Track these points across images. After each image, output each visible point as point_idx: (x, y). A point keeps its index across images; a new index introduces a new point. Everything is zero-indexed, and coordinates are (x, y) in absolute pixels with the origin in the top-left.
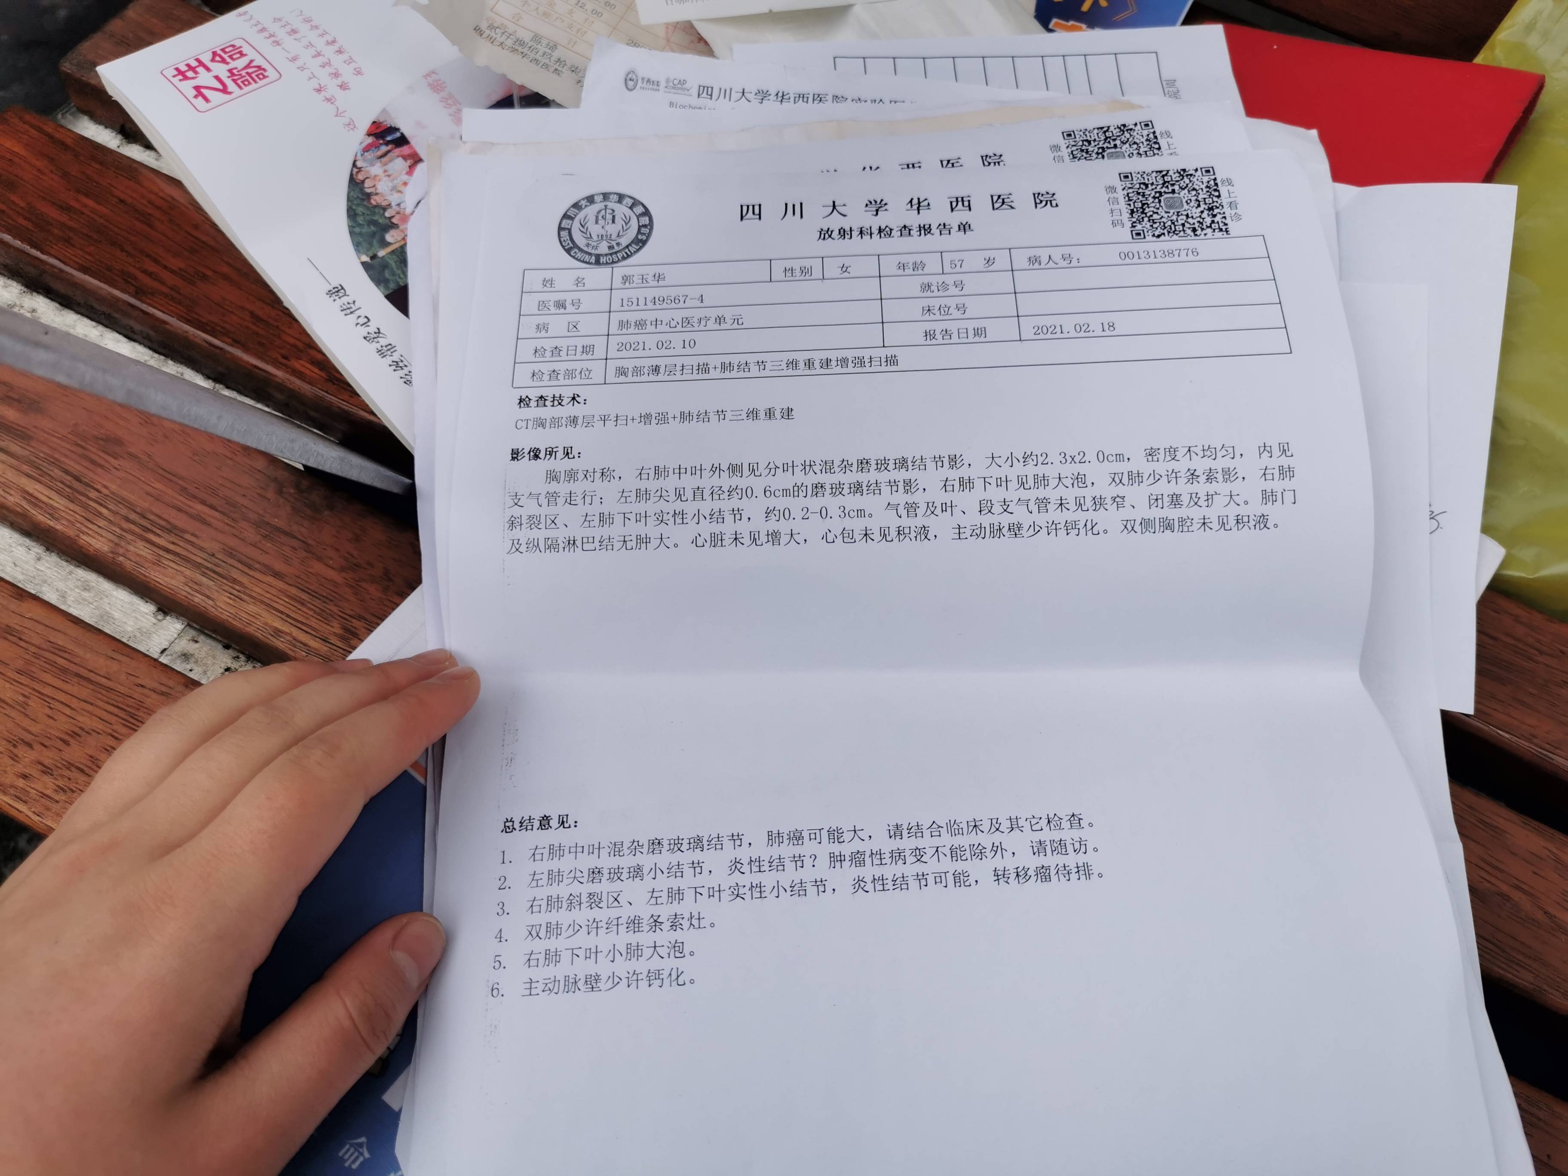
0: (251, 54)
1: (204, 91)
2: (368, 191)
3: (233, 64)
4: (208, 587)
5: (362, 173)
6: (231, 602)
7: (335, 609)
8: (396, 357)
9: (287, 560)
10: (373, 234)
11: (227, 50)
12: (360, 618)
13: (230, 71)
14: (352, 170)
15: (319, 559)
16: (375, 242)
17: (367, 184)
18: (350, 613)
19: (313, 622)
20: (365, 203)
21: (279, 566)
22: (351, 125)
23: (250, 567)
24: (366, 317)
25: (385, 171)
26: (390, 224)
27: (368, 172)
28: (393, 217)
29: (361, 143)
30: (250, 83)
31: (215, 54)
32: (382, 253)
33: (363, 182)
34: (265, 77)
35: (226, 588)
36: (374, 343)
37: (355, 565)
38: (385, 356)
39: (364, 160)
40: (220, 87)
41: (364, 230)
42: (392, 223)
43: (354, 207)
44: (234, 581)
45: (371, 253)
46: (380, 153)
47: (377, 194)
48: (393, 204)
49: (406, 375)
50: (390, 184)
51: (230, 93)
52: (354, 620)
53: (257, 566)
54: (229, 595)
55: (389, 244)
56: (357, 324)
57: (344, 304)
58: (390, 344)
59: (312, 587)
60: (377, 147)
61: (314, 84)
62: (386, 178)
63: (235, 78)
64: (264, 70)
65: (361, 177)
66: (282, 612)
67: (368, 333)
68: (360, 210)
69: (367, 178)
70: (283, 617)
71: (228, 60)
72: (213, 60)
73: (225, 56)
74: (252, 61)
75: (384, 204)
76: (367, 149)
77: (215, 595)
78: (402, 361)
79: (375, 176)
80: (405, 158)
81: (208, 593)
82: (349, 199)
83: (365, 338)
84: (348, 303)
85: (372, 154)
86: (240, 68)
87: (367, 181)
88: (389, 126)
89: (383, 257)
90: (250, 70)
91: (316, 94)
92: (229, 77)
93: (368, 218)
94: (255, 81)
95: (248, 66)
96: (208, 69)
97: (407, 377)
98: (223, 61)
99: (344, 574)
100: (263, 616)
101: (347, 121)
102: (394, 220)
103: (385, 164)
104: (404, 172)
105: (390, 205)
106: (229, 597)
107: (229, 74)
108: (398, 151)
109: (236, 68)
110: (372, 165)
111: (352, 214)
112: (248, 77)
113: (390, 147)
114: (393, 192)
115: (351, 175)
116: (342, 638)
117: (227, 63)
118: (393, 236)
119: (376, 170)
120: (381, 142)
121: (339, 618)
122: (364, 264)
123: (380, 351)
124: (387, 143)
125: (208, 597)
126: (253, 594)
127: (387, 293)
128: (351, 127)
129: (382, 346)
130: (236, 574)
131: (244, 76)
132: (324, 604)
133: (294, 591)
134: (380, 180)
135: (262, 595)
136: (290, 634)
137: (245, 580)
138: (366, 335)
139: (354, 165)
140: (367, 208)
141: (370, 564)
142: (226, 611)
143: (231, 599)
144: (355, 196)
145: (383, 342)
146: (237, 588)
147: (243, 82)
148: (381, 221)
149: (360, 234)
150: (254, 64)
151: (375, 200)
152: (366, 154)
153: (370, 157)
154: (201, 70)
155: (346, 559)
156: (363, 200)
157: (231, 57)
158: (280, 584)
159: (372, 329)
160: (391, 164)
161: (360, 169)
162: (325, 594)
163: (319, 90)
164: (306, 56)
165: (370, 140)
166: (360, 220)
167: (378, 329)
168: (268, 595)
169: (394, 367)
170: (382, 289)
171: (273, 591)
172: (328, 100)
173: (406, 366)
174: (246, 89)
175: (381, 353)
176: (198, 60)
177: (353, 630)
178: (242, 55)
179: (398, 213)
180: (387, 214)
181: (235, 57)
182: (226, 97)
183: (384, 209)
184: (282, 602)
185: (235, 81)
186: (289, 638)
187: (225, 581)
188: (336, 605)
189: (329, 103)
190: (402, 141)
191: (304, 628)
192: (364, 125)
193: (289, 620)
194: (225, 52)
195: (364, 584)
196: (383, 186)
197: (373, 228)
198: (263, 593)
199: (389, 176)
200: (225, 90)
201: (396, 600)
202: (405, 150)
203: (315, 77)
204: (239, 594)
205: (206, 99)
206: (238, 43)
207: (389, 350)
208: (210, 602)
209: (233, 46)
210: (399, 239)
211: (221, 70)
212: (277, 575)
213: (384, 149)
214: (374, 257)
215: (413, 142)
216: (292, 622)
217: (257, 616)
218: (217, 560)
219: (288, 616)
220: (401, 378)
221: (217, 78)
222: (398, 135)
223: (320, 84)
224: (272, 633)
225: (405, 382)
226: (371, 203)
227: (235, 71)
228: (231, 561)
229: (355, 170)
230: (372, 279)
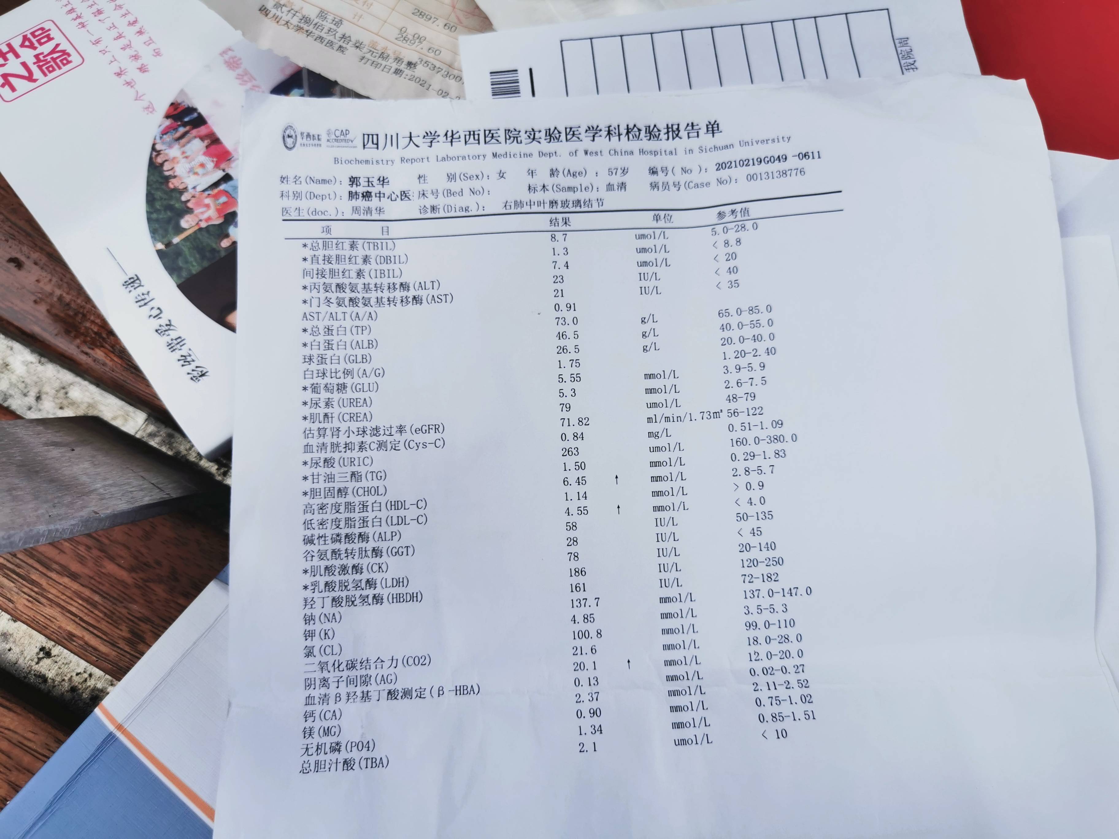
0: (58, 37)
1: (12, 80)
2: (167, 174)
3: (40, 49)
4: (10, 590)
5: (161, 156)
6: (30, 605)
7: (124, 611)
8: (184, 352)
9: (82, 560)
10: (169, 221)
11: (37, 33)
12: (147, 620)
13: (37, 56)
14: (151, 154)
15: (112, 559)
16: (170, 229)
17: (166, 167)
18: (139, 615)
19: (103, 626)
20: (164, 187)
21: (75, 567)
22: (150, 108)
23: (48, 568)
24: (159, 308)
25: (183, 153)
26: (185, 208)
27: (167, 155)
28: (188, 201)
29: (160, 126)
30: (54, 70)
31: (25, 38)
32: (176, 240)
33: (162, 165)
34: (69, 62)
35: (26, 590)
36: (165, 336)
37: (145, 564)
38: (174, 350)
39: (163, 143)
40: (26, 74)
41: (161, 216)
42: (188, 208)
43: (153, 192)
44: (33, 582)
45: (166, 241)
46: (178, 135)
47: (175, 177)
48: (190, 187)
49: (193, 370)
50: (188, 166)
51: (35, 81)
52: (141, 623)
53: (55, 566)
54: (27, 597)
55: (184, 230)
56: (150, 316)
57: (139, 295)
58: (180, 337)
59: (104, 588)
60: (176, 129)
61: (115, 68)
62: (185, 160)
63: (41, 64)
64: (69, 55)
65: (159, 160)
66: (75, 615)
67: (160, 326)
68: (158, 194)
69: (166, 161)
70: (77, 620)
71: (36, 44)
72: (22, 45)
73: (34, 40)
74: (57, 45)
75: (181, 187)
76: (165, 132)
77: (15, 598)
78: (190, 356)
79: (174, 158)
80: (202, 138)
81: (9, 596)
82: (149, 184)
83: (157, 331)
84: (143, 294)
85: (171, 137)
86: (46, 53)
87: (166, 164)
88: (186, 106)
89: (178, 243)
90: (55, 55)
91: (116, 78)
92: (34, 63)
93: (165, 203)
94: (60, 68)
95: (53, 51)
96: (17, 56)
97: (194, 372)
98: (32, 47)
99: (134, 575)
100: (58, 619)
101: (145, 104)
102: (190, 205)
103: (184, 146)
104: (202, 152)
105: (186, 189)
106: (28, 600)
107: (35, 60)
108: (195, 132)
109: (42, 53)
110: (170, 146)
111: (150, 199)
112: (52, 63)
113: (188, 128)
114: (191, 174)
115: (151, 159)
116: (129, 642)
117: (35, 48)
118: (187, 221)
119: (174, 152)
120: (179, 123)
121: (127, 621)
122: (159, 252)
123: (170, 344)
124: (185, 125)
125: (10, 600)
126: (50, 596)
127: (180, 282)
128: (150, 110)
129: (172, 340)
130: (35, 576)
131: (49, 62)
132: (114, 606)
133: (87, 593)
134: (178, 163)
135: (58, 597)
136: (82, 639)
137: (43, 582)
138: (158, 328)
139: (153, 148)
140: (166, 193)
141: (159, 563)
142: (25, 614)
143: (29, 601)
144: (155, 180)
145: (173, 334)
146: (36, 589)
147: (47, 68)
148: (177, 205)
149: (157, 220)
150: (58, 49)
151: (173, 184)
152: (165, 136)
153: (168, 139)
154: (10, 56)
155: (136, 558)
156: (162, 183)
157: (39, 41)
158: (75, 586)
159: (164, 321)
160: (189, 146)
161: (159, 153)
162: (115, 596)
163: (119, 74)
164: (108, 37)
165: (168, 122)
166: (158, 205)
167: (169, 321)
168: (64, 597)
169: (182, 362)
170: (175, 278)
171: (68, 593)
172: (128, 83)
173: (193, 361)
174: (51, 76)
175: (171, 347)
176: (9, 45)
177: (140, 633)
178: (50, 39)
179: (193, 197)
180: (184, 198)
181: (43, 41)
182: (32, 85)
183: (181, 192)
184: (76, 605)
185: (40, 67)
186: (81, 642)
187: (24, 582)
188: (125, 607)
189: (129, 87)
190: (200, 121)
191: (95, 632)
192: (163, 107)
193: (81, 623)
194: (35, 36)
195: (151, 585)
196: (181, 169)
197: (169, 213)
198: (59, 595)
199: (187, 157)
200: (30, 78)
201: (181, 601)
202: (202, 130)
203: (115, 60)
204: (37, 596)
205: (13, 89)
206: (47, 26)
207: (178, 343)
208: (11, 605)
209: (42, 29)
210: (194, 224)
211: (28, 55)
212: (74, 576)
213: (182, 130)
214: (168, 245)
215: (210, 122)
216: (84, 625)
217: (52, 619)
218: (18, 561)
219: (81, 619)
220: (188, 374)
221: (24, 64)
222: (195, 115)
223: (120, 68)
224: (66, 637)
225: (192, 379)
226: (168, 187)
227: (41, 57)
228: (31, 561)
229: (154, 153)
230: (167, 268)
